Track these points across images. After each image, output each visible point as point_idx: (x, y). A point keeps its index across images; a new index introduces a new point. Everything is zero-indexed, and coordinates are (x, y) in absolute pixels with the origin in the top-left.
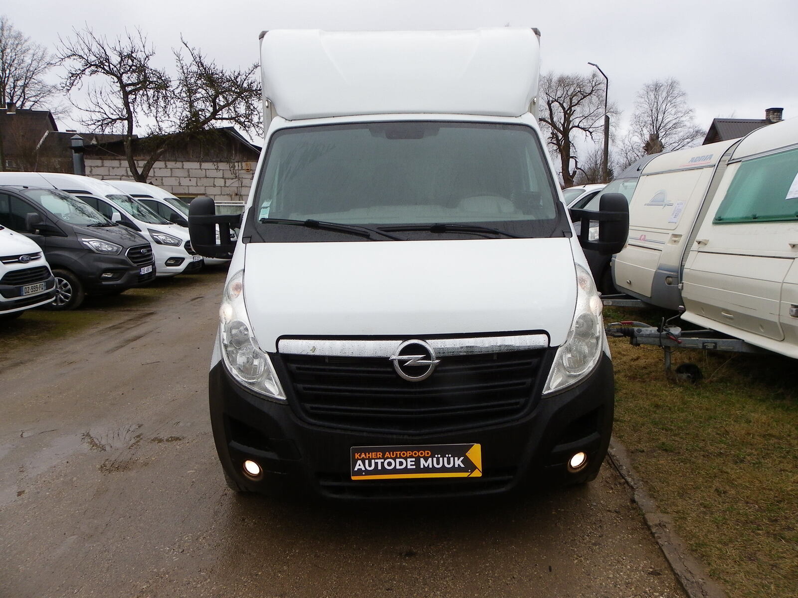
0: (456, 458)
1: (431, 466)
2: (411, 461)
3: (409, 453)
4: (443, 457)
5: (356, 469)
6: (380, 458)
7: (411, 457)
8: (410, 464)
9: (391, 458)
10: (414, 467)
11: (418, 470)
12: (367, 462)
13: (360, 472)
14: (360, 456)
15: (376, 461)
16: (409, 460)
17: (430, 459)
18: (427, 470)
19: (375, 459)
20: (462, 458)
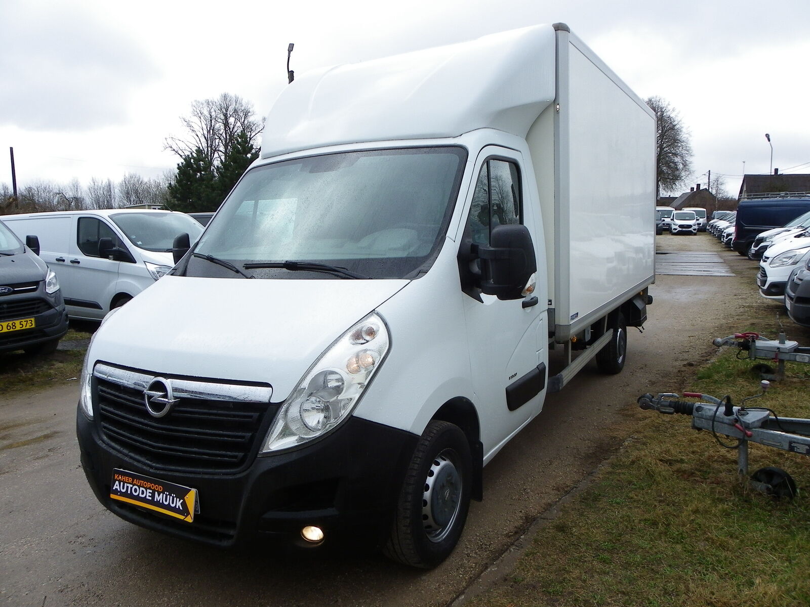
0: (178, 499)
1: (161, 502)
2: (149, 493)
3: (149, 485)
4: (170, 495)
5: (114, 489)
6: (130, 483)
7: (150, 488)
8: (148, 494)
9: (137, 485)
10: (150, 498)
11: (152, 502)
12: (122, 483)
13: (116, 492)
14: (118, 477)
15: (128, 485)
16: (148, 491)
17: (162, 494)
18: (158, 504)
19: (127, 483)
20: (182, 501)
